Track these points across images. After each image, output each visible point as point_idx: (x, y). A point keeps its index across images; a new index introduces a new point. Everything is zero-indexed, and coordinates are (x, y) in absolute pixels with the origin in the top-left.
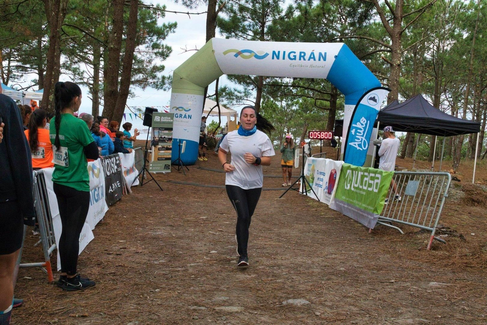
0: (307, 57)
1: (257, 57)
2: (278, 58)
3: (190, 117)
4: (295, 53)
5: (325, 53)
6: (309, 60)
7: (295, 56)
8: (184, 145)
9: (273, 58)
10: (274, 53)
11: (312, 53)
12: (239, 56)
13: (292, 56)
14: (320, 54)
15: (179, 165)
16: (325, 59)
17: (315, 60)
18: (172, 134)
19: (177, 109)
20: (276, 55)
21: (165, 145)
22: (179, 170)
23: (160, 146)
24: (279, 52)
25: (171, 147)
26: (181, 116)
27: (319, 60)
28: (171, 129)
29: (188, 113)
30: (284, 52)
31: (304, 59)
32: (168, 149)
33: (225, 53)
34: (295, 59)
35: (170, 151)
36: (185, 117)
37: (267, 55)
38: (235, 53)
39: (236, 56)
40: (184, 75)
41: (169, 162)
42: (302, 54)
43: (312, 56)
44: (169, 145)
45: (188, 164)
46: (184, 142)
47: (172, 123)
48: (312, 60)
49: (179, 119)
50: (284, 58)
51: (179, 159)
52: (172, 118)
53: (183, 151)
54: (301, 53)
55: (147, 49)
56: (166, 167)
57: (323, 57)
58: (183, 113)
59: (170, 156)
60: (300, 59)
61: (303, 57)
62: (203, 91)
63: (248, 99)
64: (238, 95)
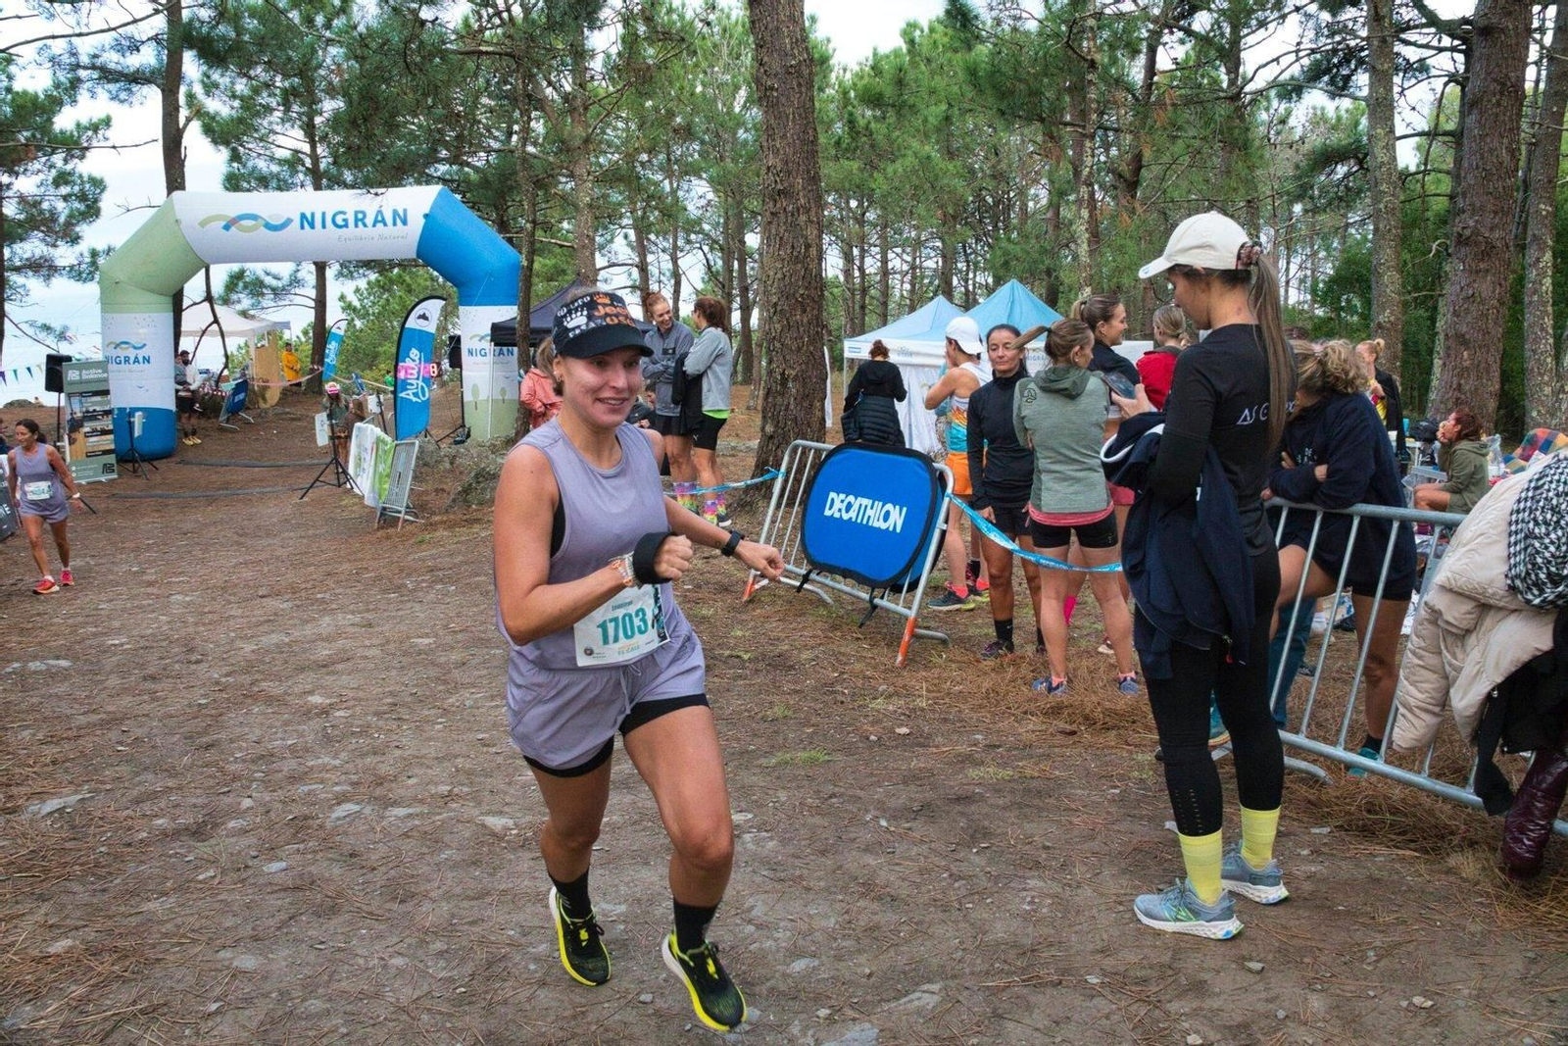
0: (369, 221)
1: (268, 226)
2: (312, 226)
3: (147, 360)
4: (344, 213)
5: (405, 211)
6: (374, 225)
7: (345, 220)
8: (138, 420)
9: (302, 227)
10: (303, 216)
11: (380, 212)
12: (233, 229)
13: (339, 220)
14: (395, 213)
15: (133, 461)
16: (405, 223)
17: (385, 225)
18: (109, 402)
19: (117, 346)
20: (307, 221)
21: (98, 425)
22: (135, 471)
23: (87, 429)
24: (313, 215)
25: (111, 427)
26: (127, 360)
27: (395, 224)
28: (106, 393)
29: (141, 354)
30: (324, 214)
31: (365, 225)
32: (104, 432)
33: (203, 224)
34: (346, 226)
35: (111, 437)
36: (136, 360)
37: (289, 221)
38: (223, 223)
39: (227, 228)
40: (121, 277)
41: (111, 459)
42: (360, 216)
43: (380, 219)
44: (107, 423)
45: (152, 458)
46: (138, 414)
47: (106, 380)
48: (380, 225)
49: (122, 367)
50: (324, 227)
51: (132, 448)
52: (106, 371)
53: (137, 432)
54: (356, 213)
55: (43, 189)
56: (107, 468)
57: (401, 217)
58: (132, 353)
59: (112, 447)
60: (356, 226)
61: (362, 220)
62: (167, 303)
63: (297, 291)
64: (275, 283)
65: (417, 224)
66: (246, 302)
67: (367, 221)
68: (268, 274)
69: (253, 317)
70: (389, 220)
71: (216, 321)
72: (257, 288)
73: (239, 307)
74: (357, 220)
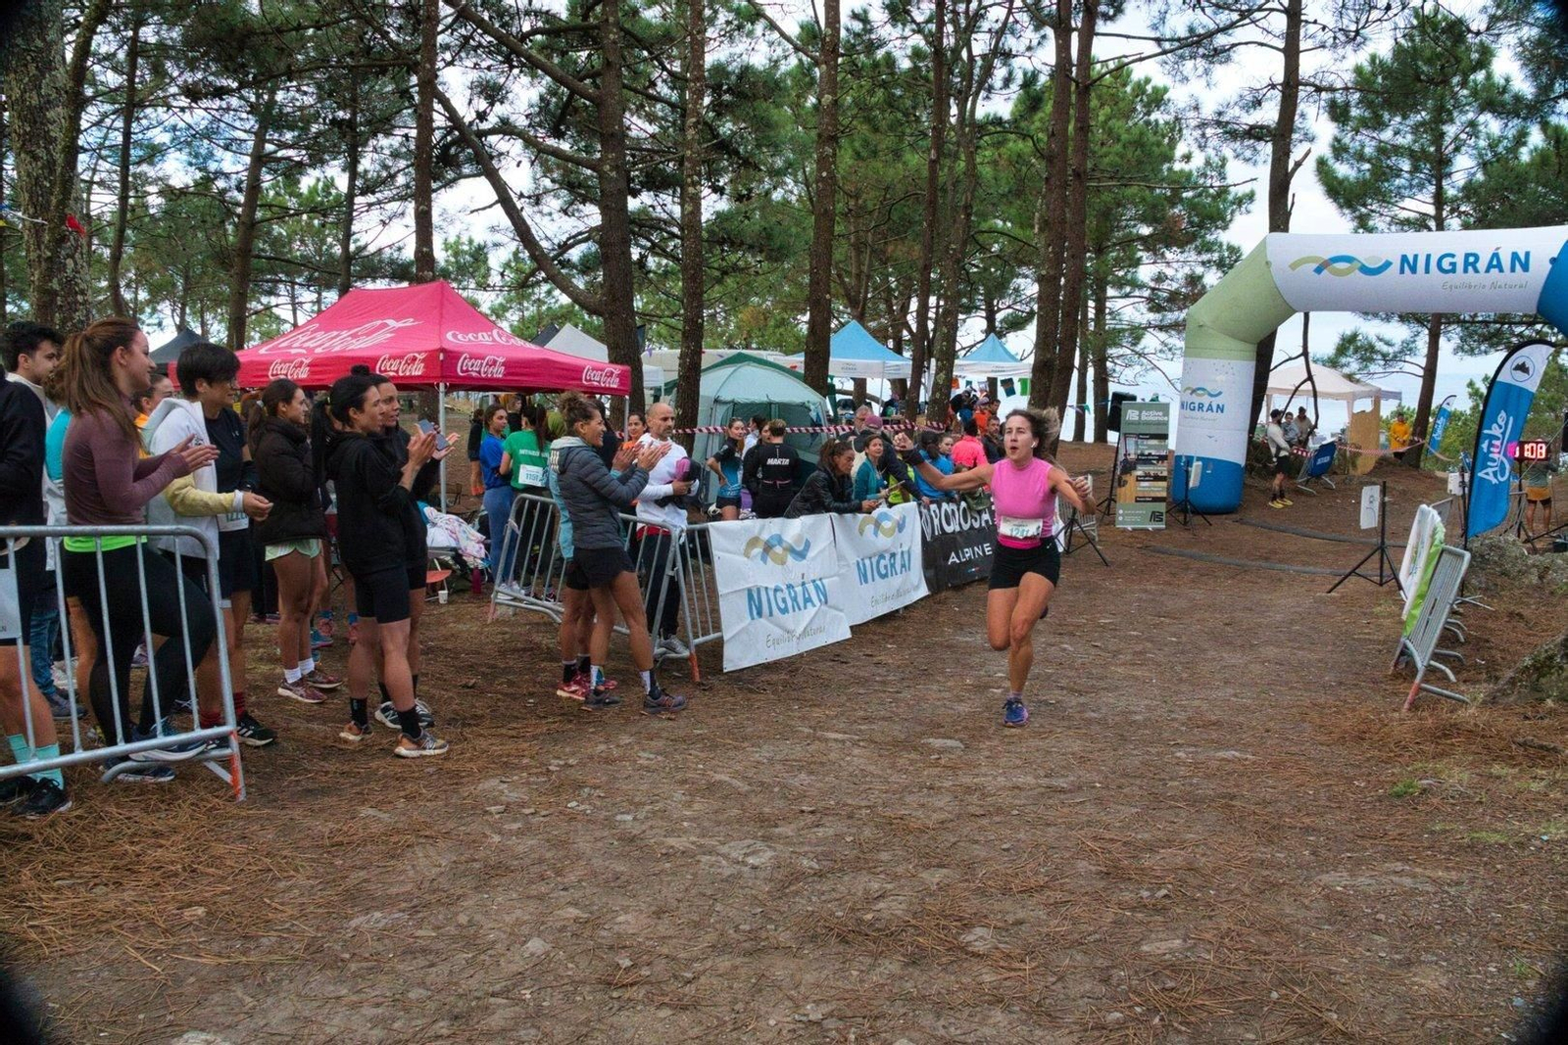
0: (1482, 265)
1: (1365, 270)
2: (1413, 270)
3: (1220, 409)
4: (1453, 256)
5: (1527, 254)
6: (1487, 271)
7: (1453, 264)
8: (1195, 469)
9: (1402, 271)
10: (1404, 258)
11: (1496, 255)
12: (1325, 272)
13: (1446, 264)
14: (1515, 256)
15: (1186, 512)
16: (1525, 267)
17: (1501, 271)
19: (1194, 391)
20: (1408, 264)
21: (1152, 469)
22: (1185, 523)
23: (1140, 473)
24: (1416, 257)
25: (1165, 474)
26: (1200, 406)
27: (1513, 270)
28: (1164, 437)
29: (1215, 402)
30: (1428, 257)
31: (1476, 271)
33: (1294, 266)
34: (1453, 270)
35: (1167, 484)
36: (1210, 408)
37: (1388, 264)
38: (1315, 266)
39: (1318, 270)
40: (1205, 320)
41: (1162, 507)
42: (1471, 259)
43: (1495, 262)
46: (1198, 462)
47: (1166, 424)
48: (1495, 271)
49: (1196, 413)
50: (1427, 271)
51: (1186, 499)
53: (1193, 482)
54: (1467, 256)
57: (1521, 262)
58: (1206, 400)
59: (1164, 494)
60: (1466, 271)
61: (1473, 265)
62: (1250, 350)
63: (1408, 358)
64: (1385, 348)
65: (1540, 269)
66: (1353, 364)
67: (1478, 265)
68: (1381, 340)
69: (1358, 381)
70: (1506, 262)
71: (1310, 378)
72: (1367, 352)
73: (1346, 370)
74: (1467, 264)
